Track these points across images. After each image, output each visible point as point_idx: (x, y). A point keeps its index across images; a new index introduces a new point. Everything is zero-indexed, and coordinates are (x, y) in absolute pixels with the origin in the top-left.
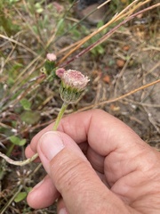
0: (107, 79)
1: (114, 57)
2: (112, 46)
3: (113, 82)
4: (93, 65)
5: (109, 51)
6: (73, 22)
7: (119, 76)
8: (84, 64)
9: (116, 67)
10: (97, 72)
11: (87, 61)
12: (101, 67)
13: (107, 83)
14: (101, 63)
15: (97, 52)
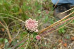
0: (66, 45)
1: (70, 35)
2: (69, 30)
3: (69, 47)
4: (59, 37)
5: (68, 32)
6: (52, 18)
7: (72, 44)
8: (55, 36)
9: (70, 40)
10: (60, 40)
11: (56, 35)
12: (63, 38)
13: (65, 47)
14: (63, 37)
15: (61, 31)
